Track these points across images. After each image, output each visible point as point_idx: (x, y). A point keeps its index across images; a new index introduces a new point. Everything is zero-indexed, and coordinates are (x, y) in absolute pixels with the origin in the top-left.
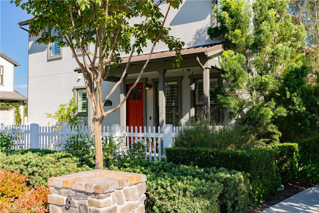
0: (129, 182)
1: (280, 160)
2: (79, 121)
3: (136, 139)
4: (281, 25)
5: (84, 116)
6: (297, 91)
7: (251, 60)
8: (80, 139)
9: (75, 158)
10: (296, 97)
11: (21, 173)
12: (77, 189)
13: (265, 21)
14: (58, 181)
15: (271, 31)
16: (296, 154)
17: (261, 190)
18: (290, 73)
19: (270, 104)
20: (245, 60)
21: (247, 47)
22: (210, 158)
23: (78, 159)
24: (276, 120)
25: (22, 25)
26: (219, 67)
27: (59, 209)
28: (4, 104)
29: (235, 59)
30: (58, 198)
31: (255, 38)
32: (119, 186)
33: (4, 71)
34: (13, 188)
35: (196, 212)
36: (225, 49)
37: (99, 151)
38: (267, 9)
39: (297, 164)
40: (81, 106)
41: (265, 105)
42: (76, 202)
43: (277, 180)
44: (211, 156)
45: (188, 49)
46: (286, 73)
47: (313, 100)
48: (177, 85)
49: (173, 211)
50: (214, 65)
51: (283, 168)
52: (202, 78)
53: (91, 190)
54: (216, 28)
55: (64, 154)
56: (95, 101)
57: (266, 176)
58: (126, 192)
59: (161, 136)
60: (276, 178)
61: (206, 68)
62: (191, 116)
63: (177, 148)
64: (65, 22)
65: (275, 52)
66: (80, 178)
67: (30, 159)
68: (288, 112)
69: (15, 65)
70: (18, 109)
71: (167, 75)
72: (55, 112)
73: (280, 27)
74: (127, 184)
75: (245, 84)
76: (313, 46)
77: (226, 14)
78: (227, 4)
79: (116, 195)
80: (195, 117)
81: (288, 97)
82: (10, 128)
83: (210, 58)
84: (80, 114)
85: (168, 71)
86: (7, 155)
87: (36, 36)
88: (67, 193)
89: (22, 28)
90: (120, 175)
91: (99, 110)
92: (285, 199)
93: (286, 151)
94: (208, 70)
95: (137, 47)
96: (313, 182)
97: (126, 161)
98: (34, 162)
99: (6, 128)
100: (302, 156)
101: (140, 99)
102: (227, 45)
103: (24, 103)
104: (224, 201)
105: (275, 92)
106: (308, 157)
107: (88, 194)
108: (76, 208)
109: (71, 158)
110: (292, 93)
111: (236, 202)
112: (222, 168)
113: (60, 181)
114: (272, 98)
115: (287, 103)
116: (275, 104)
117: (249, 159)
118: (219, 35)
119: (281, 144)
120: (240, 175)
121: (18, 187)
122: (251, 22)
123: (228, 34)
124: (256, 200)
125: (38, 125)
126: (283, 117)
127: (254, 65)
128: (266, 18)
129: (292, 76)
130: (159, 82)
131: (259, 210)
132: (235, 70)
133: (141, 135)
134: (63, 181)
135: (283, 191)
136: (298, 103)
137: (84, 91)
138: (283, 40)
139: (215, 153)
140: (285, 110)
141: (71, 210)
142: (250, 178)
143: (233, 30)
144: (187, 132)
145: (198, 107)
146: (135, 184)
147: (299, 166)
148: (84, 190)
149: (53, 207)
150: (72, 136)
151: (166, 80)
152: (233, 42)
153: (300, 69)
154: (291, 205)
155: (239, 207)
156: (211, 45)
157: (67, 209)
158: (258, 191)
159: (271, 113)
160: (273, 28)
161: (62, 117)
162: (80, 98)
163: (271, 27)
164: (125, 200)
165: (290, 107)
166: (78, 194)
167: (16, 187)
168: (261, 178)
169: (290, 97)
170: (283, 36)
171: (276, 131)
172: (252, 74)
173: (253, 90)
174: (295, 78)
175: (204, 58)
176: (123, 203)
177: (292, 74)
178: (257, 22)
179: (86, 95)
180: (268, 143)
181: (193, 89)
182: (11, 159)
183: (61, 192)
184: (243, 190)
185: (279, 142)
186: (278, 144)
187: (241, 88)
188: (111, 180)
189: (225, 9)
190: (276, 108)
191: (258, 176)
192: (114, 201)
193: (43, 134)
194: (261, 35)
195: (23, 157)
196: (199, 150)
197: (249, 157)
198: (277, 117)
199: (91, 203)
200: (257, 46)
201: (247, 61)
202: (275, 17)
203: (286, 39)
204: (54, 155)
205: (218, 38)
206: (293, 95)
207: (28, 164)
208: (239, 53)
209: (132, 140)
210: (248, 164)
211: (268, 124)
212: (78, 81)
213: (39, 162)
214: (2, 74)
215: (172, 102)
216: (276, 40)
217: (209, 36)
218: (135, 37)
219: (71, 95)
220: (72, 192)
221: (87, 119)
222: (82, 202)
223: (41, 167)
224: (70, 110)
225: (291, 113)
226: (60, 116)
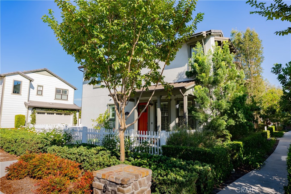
0: (142, 176)
1: (232, 153)
2: (110, 124)
3: (144, 139)
4: (230, 70)
5: (113, 121)
6: (241, 110)
7: (211, 90)
8: (111, 138)
9: (108, 151)
10: (240, 113)
11: (77, 160)
12: (111, 180)
13: (220, 69)
14: (99, 174)
15: (223, 74)
16: (241, 149)
17: (221, 174)
18: (236, 99)
19: (224, 117)
20: (209, 91)
21: (209, 83)
22: (189, 153)
23: (110, 152)
24: (229, 128)
25: (80, 68)
26: (193, 95)
27: (99, 192)
28: (68, 111)
29: (202, 91)
30: (99, 185)
31: (214, 78)
32: (136, 179)
33: (69, 93)
34: (72, 171)
35: (182, 193)
36: (197, 85)
37: (122, 148)
38: (221, 61)
39: (243, 155)
40: (112, 115)
41: (221, 118)
42: (110, 188)
43: (230, 167)
44: (190, 152)
45: (174, 83)
46: (234, 98)
47: (250, 114)
48: (168, 104)
49: (168, 192)
50: (190, 94)
51: (234, 158)
52: (183, 101)
53: (119, 182)
54: (191, 72)
55: (102, 148)
56: (121, 118)
57: (224, 165)
58: (140, 182)
59: (159, 137)
60: (230, 166)
61: (185, 96)
62: (176, 122)
63: (169, 146)
64: (105, 74)
65: (227, 87)
66: (112, 172)
67: (82, 151)
68: (236, 122)
69: (75, 89)
70: (75, 114)
71: (162, 98)
72: (97, 118)
73: (229, 71)
74: (140, 177)
75: (209, 105)
76: (248, 79)
77: (196, 65)
78: (197, 58)
79: (134, 185)
80: (179, 123)
81: (235, 113)
82: (71, 128)
83: (188, 90)
84: (111, 120)
85: (162, 96)
86: (69, 148)
87: (89, 80)
88: (104, 182)
89: (80, 70)
90: (136, 170)
91: (123, 124)
92: (236, 180)
93: (235, 147)
94: (187, 97)
95: (146, 87)
96: (253, 167)
97: (138, 154)
98: (84, 153)
99: (68, 129)
100: (245, 150)
101: (146, 112)
102: (198, 82)
103: (79, 111)
104: (199, 184)
105: (227, 110)
106: (249, 150)
107: (117, 184)
108: (109, 192)
109: (106, 151)
110: (237, 111)
111: (207, 184)
112: (197, 161)
113: (100, 174)
114: (225, 114)
115: (235, 117)
116: (227, 117)
117: (214, 155)
118: (192, 76)
119: (232, 142)
120: (208, 167)
121: (74, 170)
122: (211, 69)
123: (198, 75)
124: (218, 181)
125: (87, 128)
126: (232, 125)
127: (214, 94)
128: (220, 67)
129: (238, 101)
130: (157, 102)
131: (220, 187)
132: (203, 97)
133: (146, 136)
134: (102, 174)
135: (234, 173)
136: (242, 117)
137: (113, 106)
138: (231, 79)
139: (192, 150)
140: (234, 121)
141: (107, 193)
142: (215, 168)
143: (201, 73)
144: (175, 135)
145: (180, 118)
146: (145, 176)
147: (244, 156)
148: (115, 181)
149: (96, 190)
150: (106, 135)
151: (162, 101)
152: (201, 80)
153: (242, 96)
154: (240, 184)
155: (208, 187)
156: (188, 82)
157: (104, 192)
158: (219, 175)
159: (225, 123)
160: (225, 73)
161: (100, 122)
162: (111, 110)
163: (224, 72)
164: (139, 187)
165: (237, 119)
166: (111, 183)
167: (73, 171)
168: (221, 167)
169: (237, 114)
170: (231, 76)
171: (228, 134)
172: (213, 99)
173: (214, 109)
174: (239, 102)
175: (184, 89)
176: (138, 189)
177: (237, 100)
178: (215, 69)
179: (114, 108)
180: (223, 141)
181: (178, 108)
182: (71, 151)
183: (100, 181)
184: (210, 176)
185: (230, 141)
186: (230, 142)
187: (206, 108)
188: (131, 174)
189: (196, 61)
190: (228, 120)
191: (219, 166)
192: (133, 189)
193: (90, 133)
194: (218, 76)
195: (78, 150)
196: (182, 148)
197: (214, 154)
198: (229, 126)
199: (119, 190)
200: (215, 83)
201: (210, 92)
202: (225, 66)
203: (233, 78)
204: (96, 148)
205: (192, 77)
206: (238, 112)
207: (81, 154)
208: (204, 86)
209: (142, 139)
210: (213, 158)
211: (223, 130)
212: (110, 100)
213: (87, 154)
214: (67, 94)
215: (165, 114)
216: (227, 79)
217: (186, 76)
218: (145, 81)
219: (106, 108)
220: (108, 182)
221: (115, 123)
222: (113, 188)
223: (88, 157)
224: (105, 117)
225: (238, 123)
226: (99, 121)
